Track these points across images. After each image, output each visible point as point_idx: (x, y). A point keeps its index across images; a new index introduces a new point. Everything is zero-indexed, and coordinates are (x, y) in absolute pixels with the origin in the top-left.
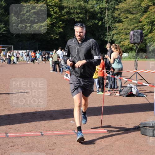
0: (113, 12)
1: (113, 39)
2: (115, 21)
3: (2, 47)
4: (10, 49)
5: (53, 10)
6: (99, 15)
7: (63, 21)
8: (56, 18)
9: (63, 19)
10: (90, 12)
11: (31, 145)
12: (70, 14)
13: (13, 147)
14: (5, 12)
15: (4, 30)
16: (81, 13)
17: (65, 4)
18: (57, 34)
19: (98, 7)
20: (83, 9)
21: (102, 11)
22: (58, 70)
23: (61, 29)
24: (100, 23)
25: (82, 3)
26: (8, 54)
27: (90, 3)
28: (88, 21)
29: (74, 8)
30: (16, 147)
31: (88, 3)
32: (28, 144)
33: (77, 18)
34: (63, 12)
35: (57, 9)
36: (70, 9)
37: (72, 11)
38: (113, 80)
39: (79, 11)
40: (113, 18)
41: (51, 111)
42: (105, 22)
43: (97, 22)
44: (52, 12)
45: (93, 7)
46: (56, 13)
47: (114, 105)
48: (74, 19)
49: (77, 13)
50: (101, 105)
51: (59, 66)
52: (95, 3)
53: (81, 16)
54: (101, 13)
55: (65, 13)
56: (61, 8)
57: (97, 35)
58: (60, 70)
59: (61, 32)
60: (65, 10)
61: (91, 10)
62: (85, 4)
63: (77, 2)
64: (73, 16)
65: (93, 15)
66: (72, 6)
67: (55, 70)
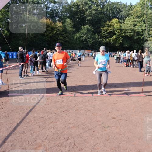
0: (149, 31)
1: (149, 46)
2: (150, 36)
3: (91, 51)
4: (95, 52)
5: (117, 31)
6: (141, 33)
7: (122, 37)
8: (118, 35)
9: (122, 36)
10: (136, 32)
11: (104, 101)
12: (126, 33)
13: (95, 102)
14: (93, 33)
15: (92, 42)
16: (131, 32)
17: (123, 28)
18: (119, 43)
19: (141, 29)
20: (132, 30)
21: (143, 31)
22: (119, 62)
23: (121, 41)
24: (142, 37)
25: (132, 27)
26: (94, 54)
27: (136, 27)
28: (136, 36)
29: (128, 30)
30: (97, 101)
31: (135, 27)
32: (103, 100)
33: (129, 35)
34: (122, 32)
35: (119, 31)
36: (126, 30)
37: (127, 31)
38: (149, 68)
39: (130, 31)
40: (149, 34)
41: (115, 83)
42: (144, 37)
43: (140, 37)
44: (116, 33)
45: (138, 29)
46: (118, 33)
47: (149, 81)
48: (127, 36)
49: (129, 32)
50: (143, 81)
51: (120, 60)
52: (139, 27)
53: (132, 34)
54: (142, 32)
55: (123, 32)
56: (121, 30)
57: (140, 44)
58: (120, 62)
59: (120, 42)
60: (123, 31)
61: (137, 31)
62: (134, 28)
63: (130, 26)
64: (127, 34)
65: (138, 33)
66: (127, 29)
67: (117, 62)
